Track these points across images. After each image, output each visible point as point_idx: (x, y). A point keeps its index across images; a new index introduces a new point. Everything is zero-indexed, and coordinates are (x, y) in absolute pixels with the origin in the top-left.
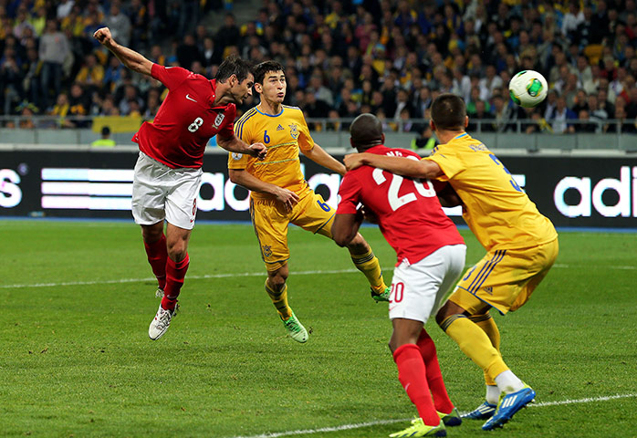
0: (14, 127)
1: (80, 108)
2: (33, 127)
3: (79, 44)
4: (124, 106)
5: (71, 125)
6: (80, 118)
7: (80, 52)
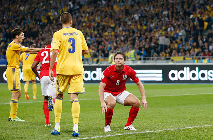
0: (150, 60)
1: (168, 55)
2: (155, 60)
3: (172, 38)
4: (180, 54)
5: (165, 59)
6: (168, 57)
7: (172, 40)
